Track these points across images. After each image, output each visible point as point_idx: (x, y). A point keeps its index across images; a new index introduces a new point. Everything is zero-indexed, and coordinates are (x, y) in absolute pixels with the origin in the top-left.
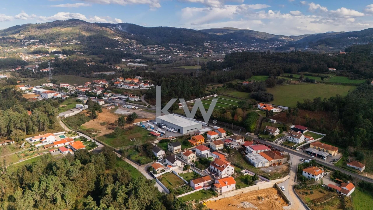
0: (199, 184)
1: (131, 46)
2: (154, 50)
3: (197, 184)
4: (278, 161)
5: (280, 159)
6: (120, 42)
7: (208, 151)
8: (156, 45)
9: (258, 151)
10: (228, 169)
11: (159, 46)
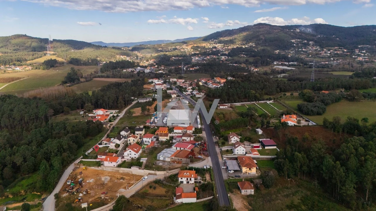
0: (101, 157)
1: (305, 48)
2: (329, 52)
3: (100, 156)
4: (179, 159)
5: (181, 159)
6: (295, 45)
7: (150, 139)
8: (337, 46)
9: (177, 148)
10: (130, 153)
11: (341, 48)
